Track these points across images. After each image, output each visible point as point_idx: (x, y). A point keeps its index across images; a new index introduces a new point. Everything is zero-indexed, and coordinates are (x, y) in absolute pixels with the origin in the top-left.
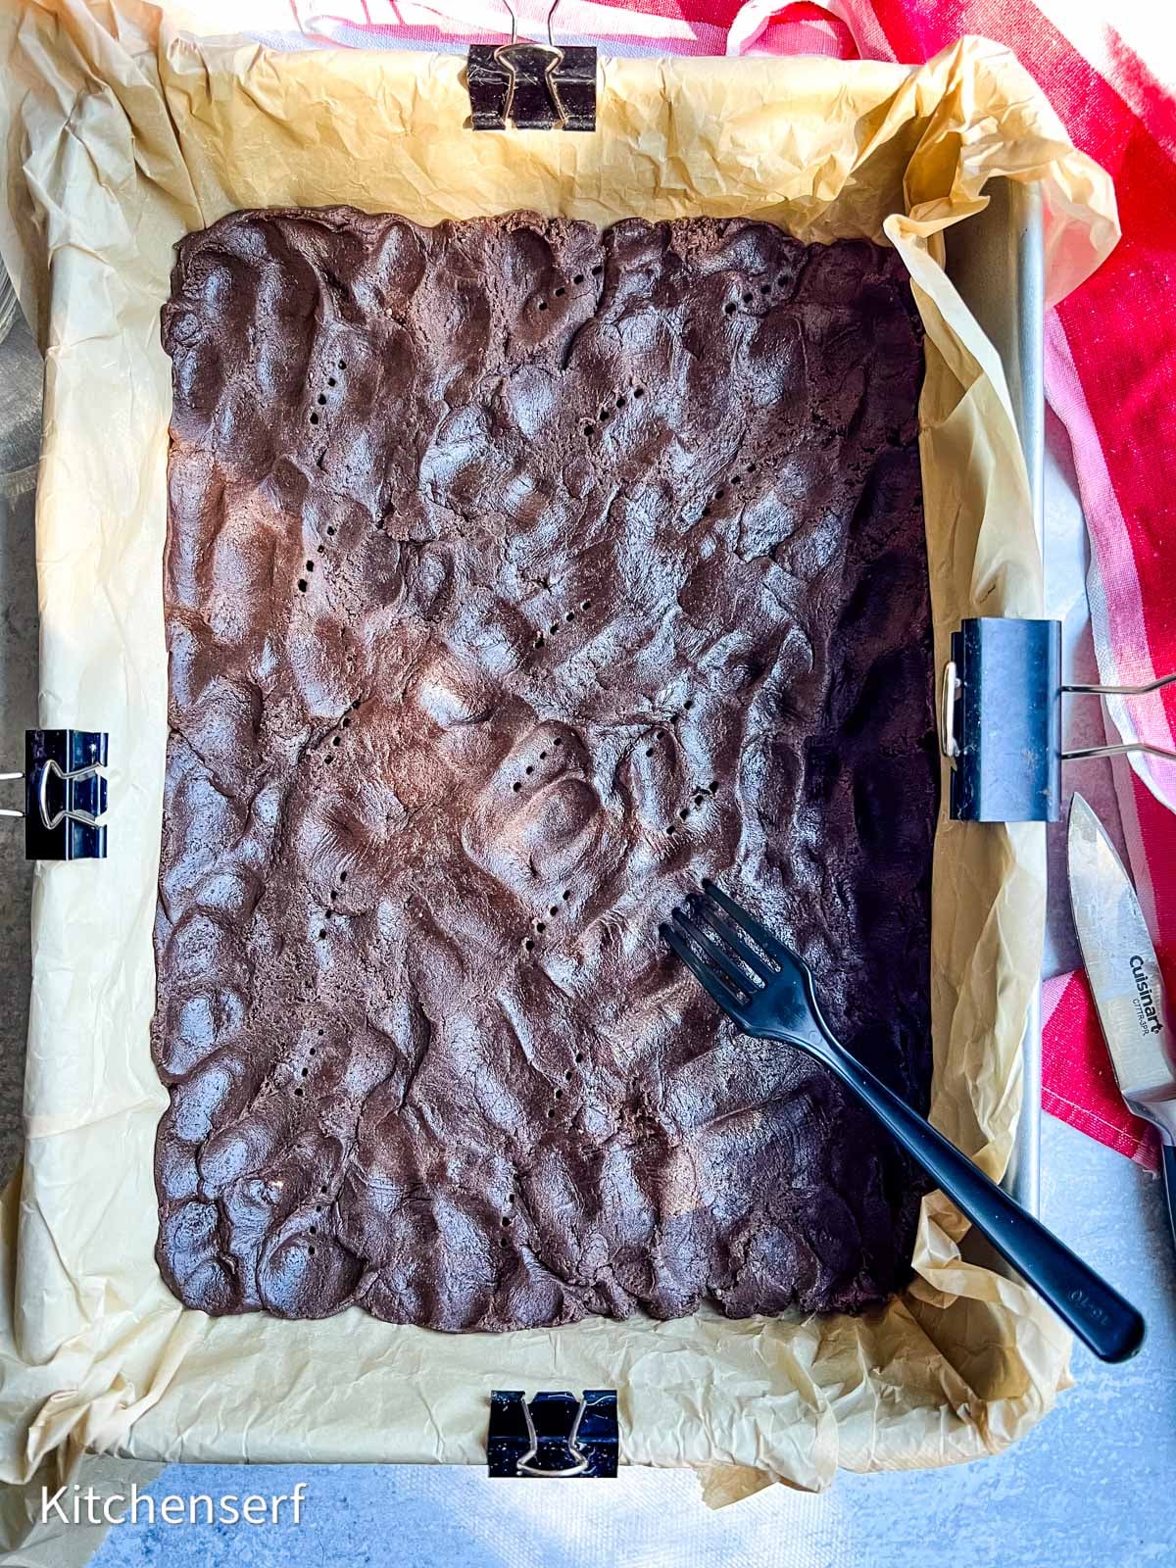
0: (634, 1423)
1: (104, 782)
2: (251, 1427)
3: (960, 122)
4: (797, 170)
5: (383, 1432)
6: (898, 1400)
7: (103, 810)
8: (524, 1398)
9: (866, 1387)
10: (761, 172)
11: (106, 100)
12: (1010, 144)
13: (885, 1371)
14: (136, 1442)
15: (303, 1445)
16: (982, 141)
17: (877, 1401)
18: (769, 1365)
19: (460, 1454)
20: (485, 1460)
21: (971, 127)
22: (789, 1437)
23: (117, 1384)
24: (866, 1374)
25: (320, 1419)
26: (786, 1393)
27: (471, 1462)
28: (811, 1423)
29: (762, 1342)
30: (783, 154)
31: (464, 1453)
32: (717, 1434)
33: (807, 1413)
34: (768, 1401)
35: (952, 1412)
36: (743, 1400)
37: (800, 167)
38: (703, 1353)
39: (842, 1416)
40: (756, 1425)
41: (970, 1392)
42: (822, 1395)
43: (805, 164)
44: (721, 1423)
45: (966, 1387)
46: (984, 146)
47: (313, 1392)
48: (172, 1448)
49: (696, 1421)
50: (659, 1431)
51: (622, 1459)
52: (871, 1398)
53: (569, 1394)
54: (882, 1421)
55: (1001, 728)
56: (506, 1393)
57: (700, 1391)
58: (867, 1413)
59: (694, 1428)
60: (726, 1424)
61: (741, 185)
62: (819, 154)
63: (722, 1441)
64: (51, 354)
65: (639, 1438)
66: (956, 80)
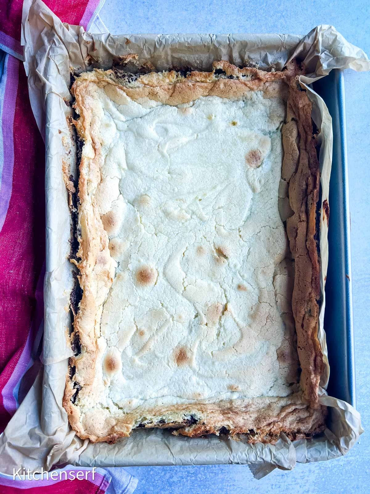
3: (318, 52)
12: (335, 58)
14: (81, 461)
22: (280, 453)
26: (278, 441)
28: (287, 448)
32: (258, 453)
33: (285, 445)
35: (329, 442)
39: (296, 446)
40: (270, 450)
41: (334, 435)
42: (289, 440)
46: (327, 59)
50: (241, 452)
54: (308, 447)
58: (303, 445)
59: (251, 451)
60: (261, 450)
63: (260, 455)
64: (47, 126)
65: (235, 455)
66: (317, 40)
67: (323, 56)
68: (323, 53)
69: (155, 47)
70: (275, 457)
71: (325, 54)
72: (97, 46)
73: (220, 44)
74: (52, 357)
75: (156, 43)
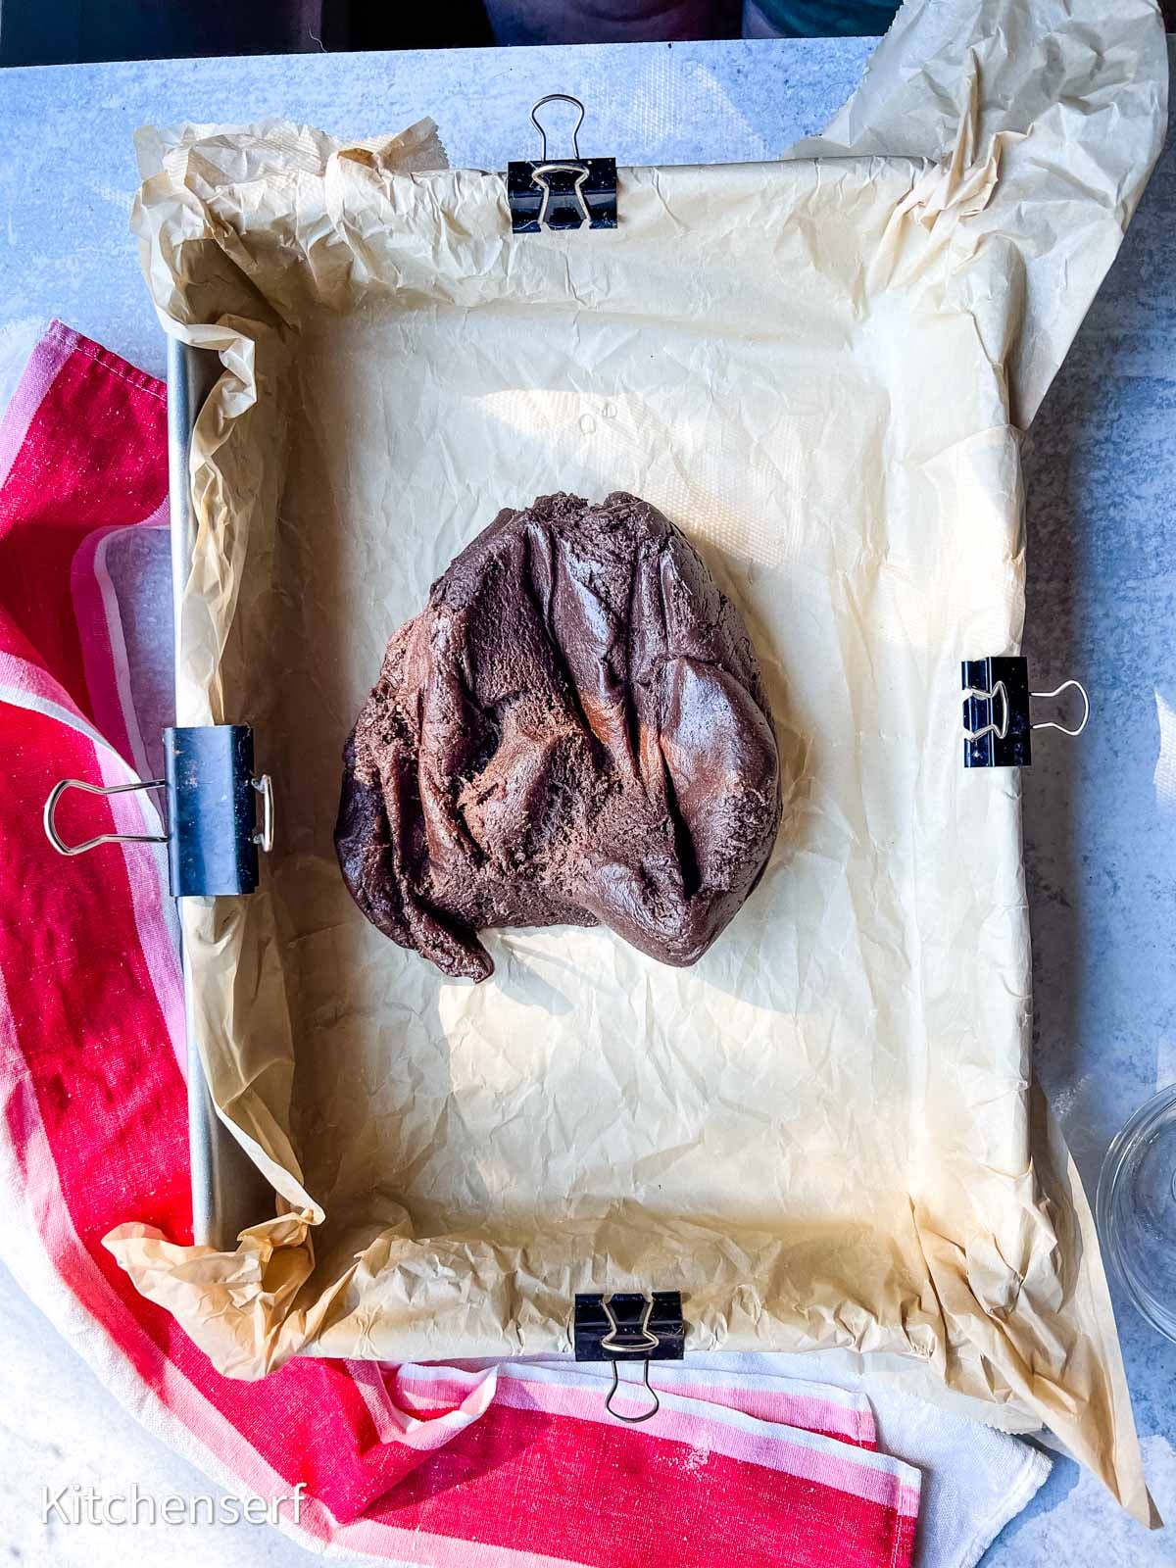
0: (495, 206)
1: (967, 726)
2: (815, 189)
3: (265, 1303)
4: (403, 1265)
5: (703, 191)
6: (281, 237)
7: (966, 703)
8: (590, 224)
9: (307, 244)
10: (435, 1263)
11: (989, 1302)
12: (220, 1281)
13: (293, 259)
14: (909, 174)
15: (770, 177)
16: (244, 1284)
17: (297, 234)
18: (389, 262)
19: (639, 176)
20: (619, 172)
21: (255, 1297)
22: (367, 199)
23: (931, 222)
24: (308, 255)
25: (757, 199)
26: (372, 235)
27: (629, 170)
28: (350, 213)
29: (396, 282)
30: (417, 1277)
31: (636, 177)
32: (427, 200)
33: (353, 221)
34: (386, 228)
35: (237, 229)
36: (407, 230)
37: (400, 1267)
38: (442, 274)
39: (324, 220)
40: (395, 206)
41: (222, 247)
42: (342, 236)
43: (397, 1271)
44: (424, 208)
45: (226, 250)
46: (241, 1281)
47: (766, 223)
48: (879, 170)
49: (446, 210)
50: (474, 199)
51: (505, 177)
52: (301, 235)
53: (552, 228)
54: (292, 218)
55: (217, 804)
56: (606, 227)
57: (443, 239)
58: (305, 223)
59: (446, 203)
60: (420, 209)
61: (452, 1250)
62: (385, 1279)
63: (423, 194)
64: (1026, 1083)
65: (491, 194)
66: (270, 1336)
67: (253, 1290)
68: (249, 1298)
69: (729, 1315)
70: (382, 188)
71: (245, 1297)
72: (894, 1313)
73: (545, 1327)
74: (992, 448)
75: (725, 1325)
